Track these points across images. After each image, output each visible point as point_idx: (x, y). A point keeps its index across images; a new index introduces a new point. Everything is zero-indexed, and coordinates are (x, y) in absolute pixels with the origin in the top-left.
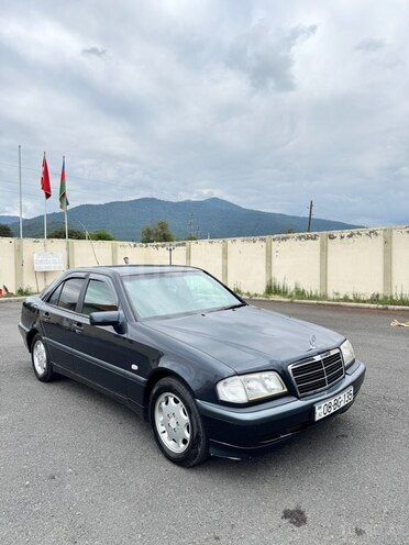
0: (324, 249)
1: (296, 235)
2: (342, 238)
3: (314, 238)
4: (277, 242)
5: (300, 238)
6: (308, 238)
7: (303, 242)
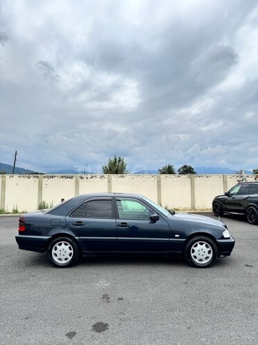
0: (77, 184)
1: (59, 175)
2: (87, 178)
3: (71, 178)
4: (46, 179)
5: (62, 177)
6: (67, 177)
7: (64, 179)
